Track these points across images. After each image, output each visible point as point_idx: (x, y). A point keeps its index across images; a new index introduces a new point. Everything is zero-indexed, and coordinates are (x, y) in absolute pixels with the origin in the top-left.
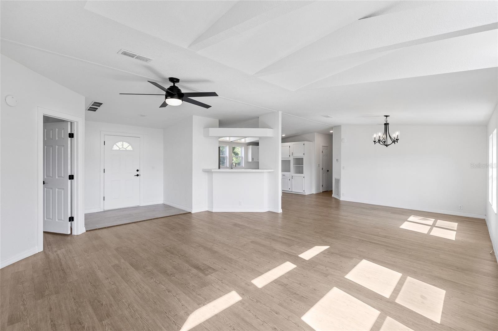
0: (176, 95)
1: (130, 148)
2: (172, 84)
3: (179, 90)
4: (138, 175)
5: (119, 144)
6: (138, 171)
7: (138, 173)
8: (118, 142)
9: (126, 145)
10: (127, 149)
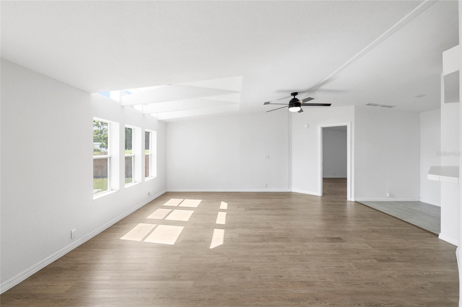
2: (293, 97)
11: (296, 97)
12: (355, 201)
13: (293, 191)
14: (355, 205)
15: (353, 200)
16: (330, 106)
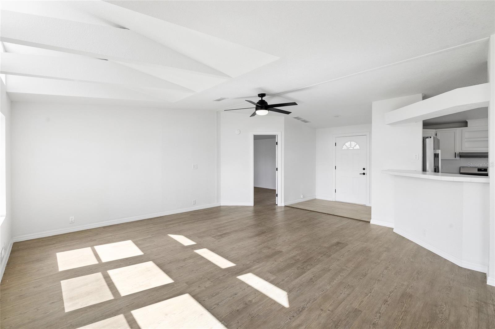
0: (263, 107)
1: (357, 147)
2: (260, 99)
3: (266, 103)
4: (364, 174)
5: (348, 144)
6: (364, 169)
7: (364, 171)
8: (347, 142)
9: (353, 144)
10: (355, 148)
11: (264, 98)
12: (285, 206)
13: (222, 205)
14: (285, 211)
15: (283, 205)
16: (288, 114)
